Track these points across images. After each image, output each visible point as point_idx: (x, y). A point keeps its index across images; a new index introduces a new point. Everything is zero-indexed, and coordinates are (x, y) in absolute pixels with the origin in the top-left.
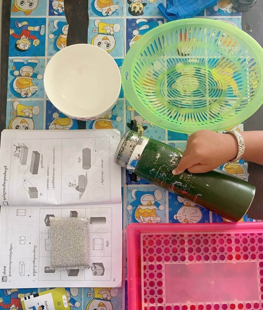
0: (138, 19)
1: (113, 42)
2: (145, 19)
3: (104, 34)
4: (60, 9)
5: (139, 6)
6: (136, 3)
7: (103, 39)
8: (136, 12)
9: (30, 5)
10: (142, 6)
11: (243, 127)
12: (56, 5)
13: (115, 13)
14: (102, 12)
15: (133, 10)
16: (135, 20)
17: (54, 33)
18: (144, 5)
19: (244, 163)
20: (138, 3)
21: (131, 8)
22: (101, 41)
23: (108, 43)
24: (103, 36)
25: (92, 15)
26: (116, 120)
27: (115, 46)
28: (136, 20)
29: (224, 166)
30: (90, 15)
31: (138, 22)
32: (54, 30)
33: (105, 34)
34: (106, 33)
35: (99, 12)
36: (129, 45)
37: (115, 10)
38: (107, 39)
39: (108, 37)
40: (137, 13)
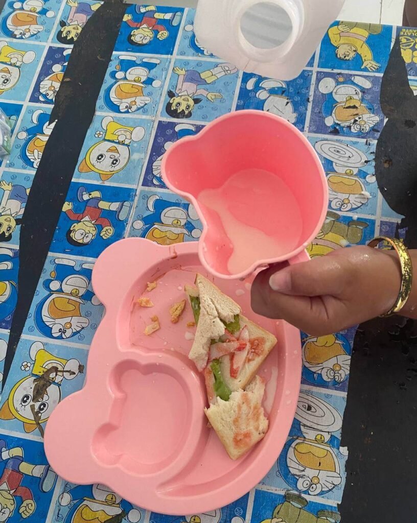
0: (180, 123)
1: (125, 158)
2: (193, 125)
3: (113, 142)
4: (51, 93)
5: (186, 103)
6: (183, 97)
7: (109, 150)
8: (179, 111)
9: (4, 83)
10: (191, 102)
11: (349, 362)
12: (46, 86)
13: (143, 109)
14: (119, 106)
15: (175, 108)
16: (173, 125)
17: (28, 131)
18: (197, 101)
19: (341, 448)
20: (186, 97)
21: (172, 104)
22: (104, 153)
23: (116, 157)
24: (110, 145)
25: (101, 108)
26: (91, 300)
27: (125, 166)
28: (176, 125)
29: (293, 445)
30: (98, 109)
31: (177, 129)
32: (30, 126)
33: (116, 143)
34: (117, 141)
35: (116, 105)
36: (152, 166)
37: (142, 105)
38: (116, 151)
39: (120, 147)
40: (180, 113)
